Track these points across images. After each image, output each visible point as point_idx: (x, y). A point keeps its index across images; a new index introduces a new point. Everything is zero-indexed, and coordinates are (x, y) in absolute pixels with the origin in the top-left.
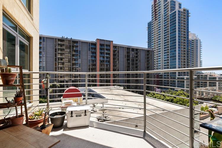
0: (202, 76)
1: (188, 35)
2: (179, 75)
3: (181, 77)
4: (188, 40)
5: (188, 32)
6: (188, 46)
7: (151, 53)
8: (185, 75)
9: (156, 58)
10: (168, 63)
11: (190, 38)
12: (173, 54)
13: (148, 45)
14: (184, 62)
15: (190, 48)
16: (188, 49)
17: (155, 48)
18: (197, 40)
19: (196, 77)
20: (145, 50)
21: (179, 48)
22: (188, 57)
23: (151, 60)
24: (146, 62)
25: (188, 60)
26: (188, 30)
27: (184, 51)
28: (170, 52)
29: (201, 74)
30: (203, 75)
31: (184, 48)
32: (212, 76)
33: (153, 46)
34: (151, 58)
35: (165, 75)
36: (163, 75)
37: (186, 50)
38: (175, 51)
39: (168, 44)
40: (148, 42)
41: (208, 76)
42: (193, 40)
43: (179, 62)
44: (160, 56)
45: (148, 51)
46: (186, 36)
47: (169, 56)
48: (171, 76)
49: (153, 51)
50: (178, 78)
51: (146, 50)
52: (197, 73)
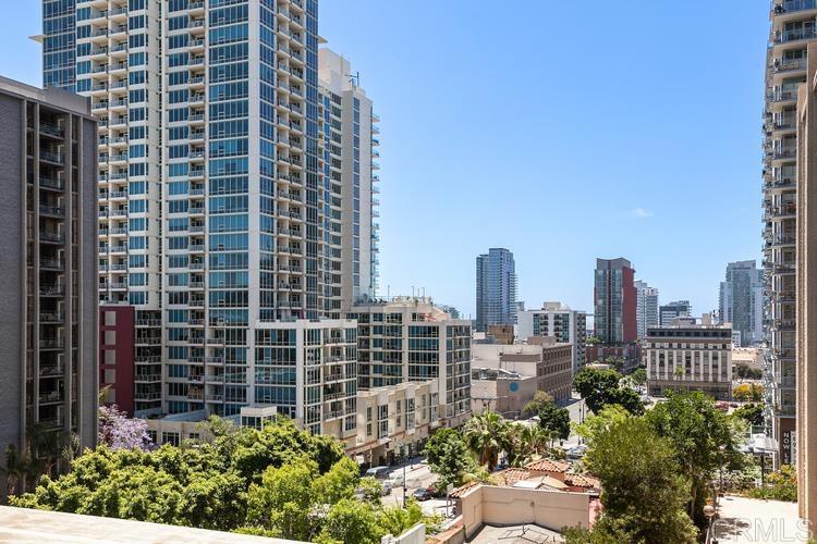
0: (379, 317)
1: (313, 60)
2: (265, 316)
3: (277, 325)
4: (313, 94)
5: (313, 41)
6: (312, 129)
7: (76, 135)
8: (297, 314)
9: (110, 183)
10: (198, 223)
11: (324, 77)
12: (231, 168)
13: (48, 62)
14: (295, 228)
15: (321, 144)
16: (313, 149)
17: (104, 102)
18: (357, 102)
19: (354, 324)
20: (18, 100)
21: (265, 130)
22: (312, 197)
23: (76, 188)
24: (31, 207)
25: (312, 214)
26: (313, 25)
27: (295, 158)
28: (214, 153)
29: (374, 310)
30: (386, 311)
31: (295, 139)
32: (422, 317)
33: (86, 85)
34: (76, 173)
35: (175, 316)
36: (165, 316)
37: (302, 150)
38: (243, 147)
39: (197, 94)
40: (48, 44)
41: (407, 321)
42: (337, 99)
43: (266, 224)
44: (139, 169)
45: (50, 116)
46: (303, 62)
47: (206, 177)
48: (214, 321)
49: (93, 123)
50: (262, 335)
51: (31, 105)
52: (358, 303)
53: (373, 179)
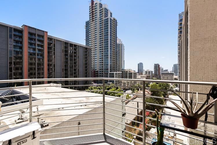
0: (125, 72)
1: (116, 40)
2: (110, 71)
3: (112, 72)
4: (116, 44)
5: (116, 38)
6: (116, 48)
7: (89, 51)
8: (114, 71)
9: (93, 56)
10: (103, 60)
11: (118, 42)
12: (106, 53)
13: (86, 42)
14: (114, 61)
15: (117, 50)
16: (116, 51)
17: (92, 46)
18: (122, 45)
19: (121, 72)
20: (83, 47)
21: (110, 49)
22: (116, 57)
23: (89, 56)
24: (84, 59)
25: (116, 59)
26: (116, 36)
27: (114, 52)
28: (104, 52)
29: (124, 71)
30: (125, 71)
31: (114, 50)
32: (130, 72)
33: (90, 45)
34: (89, 55)
35: (100, 71)
36: (99, 71)
37: (115, 51)
38: (108, 51)
39: (102, 45)
40: (86, 40)
41: (128, 72)
42: (119, 44)
43: (110, 60)
44: (96, 54)
45: (86, 48)
46: (115, 40)
47: (104, 55)
48: (104, 72)
49: (91, 49)
50: (110, 74)
51: (84, 47)
52: (122, 70)
53: (124, 51)
